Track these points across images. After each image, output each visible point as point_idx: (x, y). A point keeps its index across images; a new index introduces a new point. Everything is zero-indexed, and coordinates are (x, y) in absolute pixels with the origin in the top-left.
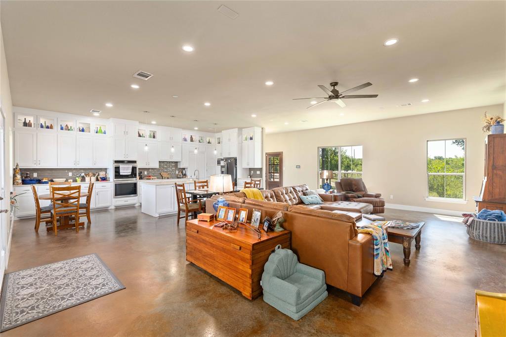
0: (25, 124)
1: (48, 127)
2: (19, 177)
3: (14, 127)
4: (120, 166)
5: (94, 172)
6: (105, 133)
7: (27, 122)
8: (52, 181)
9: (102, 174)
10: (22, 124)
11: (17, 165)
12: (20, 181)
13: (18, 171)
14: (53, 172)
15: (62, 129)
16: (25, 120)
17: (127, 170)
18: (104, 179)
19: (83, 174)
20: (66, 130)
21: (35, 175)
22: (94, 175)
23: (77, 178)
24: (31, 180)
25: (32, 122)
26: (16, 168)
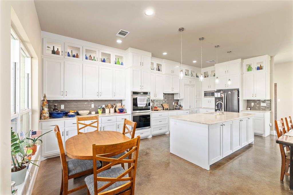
0: (54, 52)
1: (74, 56)
2: (46, 110)
3: (43, 54)
4: (138, 98)
5: (112, 103)
6: (122, 64)
7: (56, 50)
8: (78, 114)
9: (119, 106)
10: (51, 52)
11: (45, 97)
12: (47, 115)
13: (45, 103)
14: (79, 103)
15: (86, 58)
16: (54, 49)
17: (143, 102)
18: (122, 111)
19: (104, 106)
20: (90, 59)
21: (62, 107)
22: (112, 107)
23: (99, 110)
24: (59, 114)
25: (60, 50)
26: (44, 100)
